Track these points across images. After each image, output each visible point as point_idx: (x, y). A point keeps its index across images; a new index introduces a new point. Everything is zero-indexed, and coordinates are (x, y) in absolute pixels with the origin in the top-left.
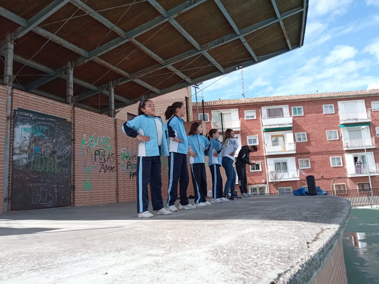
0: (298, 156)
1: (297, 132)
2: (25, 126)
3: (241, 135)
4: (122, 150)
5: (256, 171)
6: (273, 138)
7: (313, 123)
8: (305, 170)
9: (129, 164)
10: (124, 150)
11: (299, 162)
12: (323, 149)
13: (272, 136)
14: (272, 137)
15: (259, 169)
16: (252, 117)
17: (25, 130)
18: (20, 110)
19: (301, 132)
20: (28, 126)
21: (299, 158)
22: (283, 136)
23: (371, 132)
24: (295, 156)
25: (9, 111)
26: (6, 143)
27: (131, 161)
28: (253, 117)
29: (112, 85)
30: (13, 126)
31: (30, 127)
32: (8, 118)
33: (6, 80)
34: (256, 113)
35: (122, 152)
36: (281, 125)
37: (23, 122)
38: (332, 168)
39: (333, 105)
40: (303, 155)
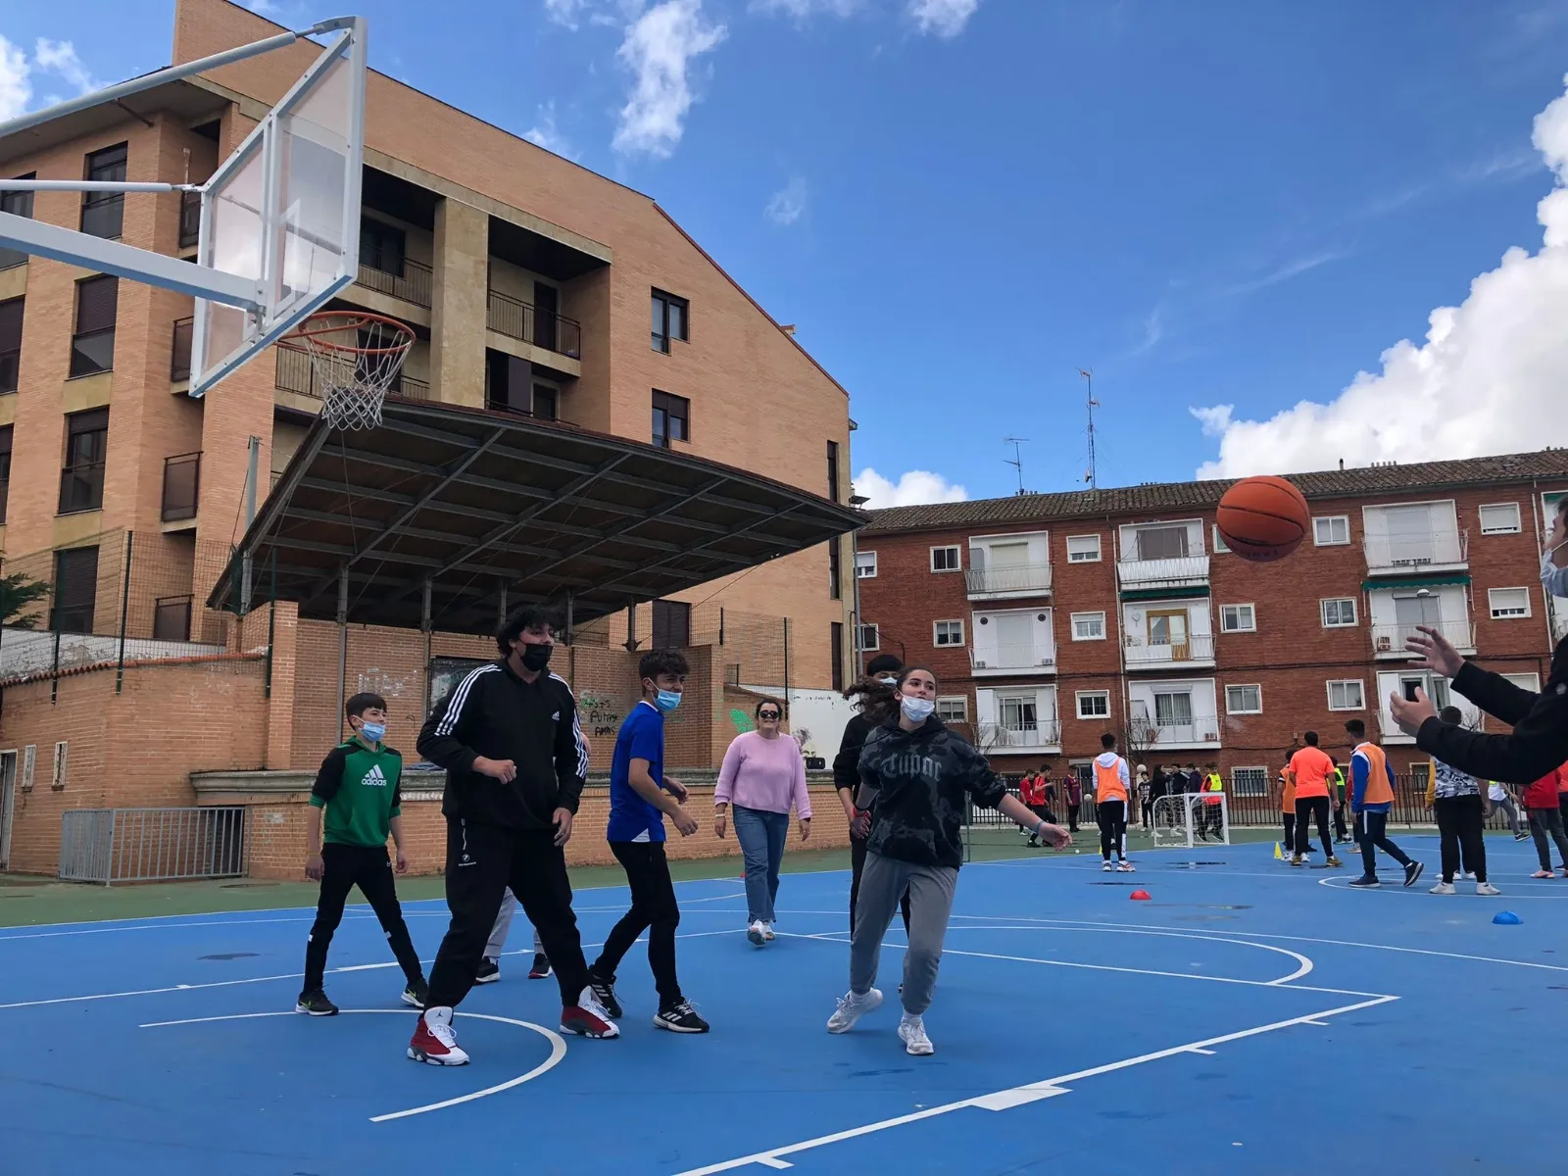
0: (1226, 675)
1: (1226, 603)
2: (443, 676)
3: (1054, 610)
4: (582, 693)
5: (1094, 716)
6: (1152, 619)
7: (1277, 574)
8: (1245, 719)
9: (595, 714)
10: (585, 694)
11: (1227, 695)
12: (1304, 657)
13: (1150, 615)
14: (1148, 618)
15: (1104, 712)
16: (1089, 555)
17: (444, 680)
18: (438, 657)
19: (1236, 602)
20: (447, 676)
21: (1228, 683)
22: (1184, 613)
23: (1469, 603)
24: (1216, 677)
25: (427, 662)
26: (423, 697)
27: (598, 710)
28: (1094, 555)
29: (569, 595)
30: (431, 678)
31: (449, 676)
32: (425, 669)
33: (424, 624)
34: (1101, 543)
35: (582, 697)
36: (1173, 581)
37: (441, 672)
38: (1332, 714)
39: (1346, 518)
40: (1241, 674)
